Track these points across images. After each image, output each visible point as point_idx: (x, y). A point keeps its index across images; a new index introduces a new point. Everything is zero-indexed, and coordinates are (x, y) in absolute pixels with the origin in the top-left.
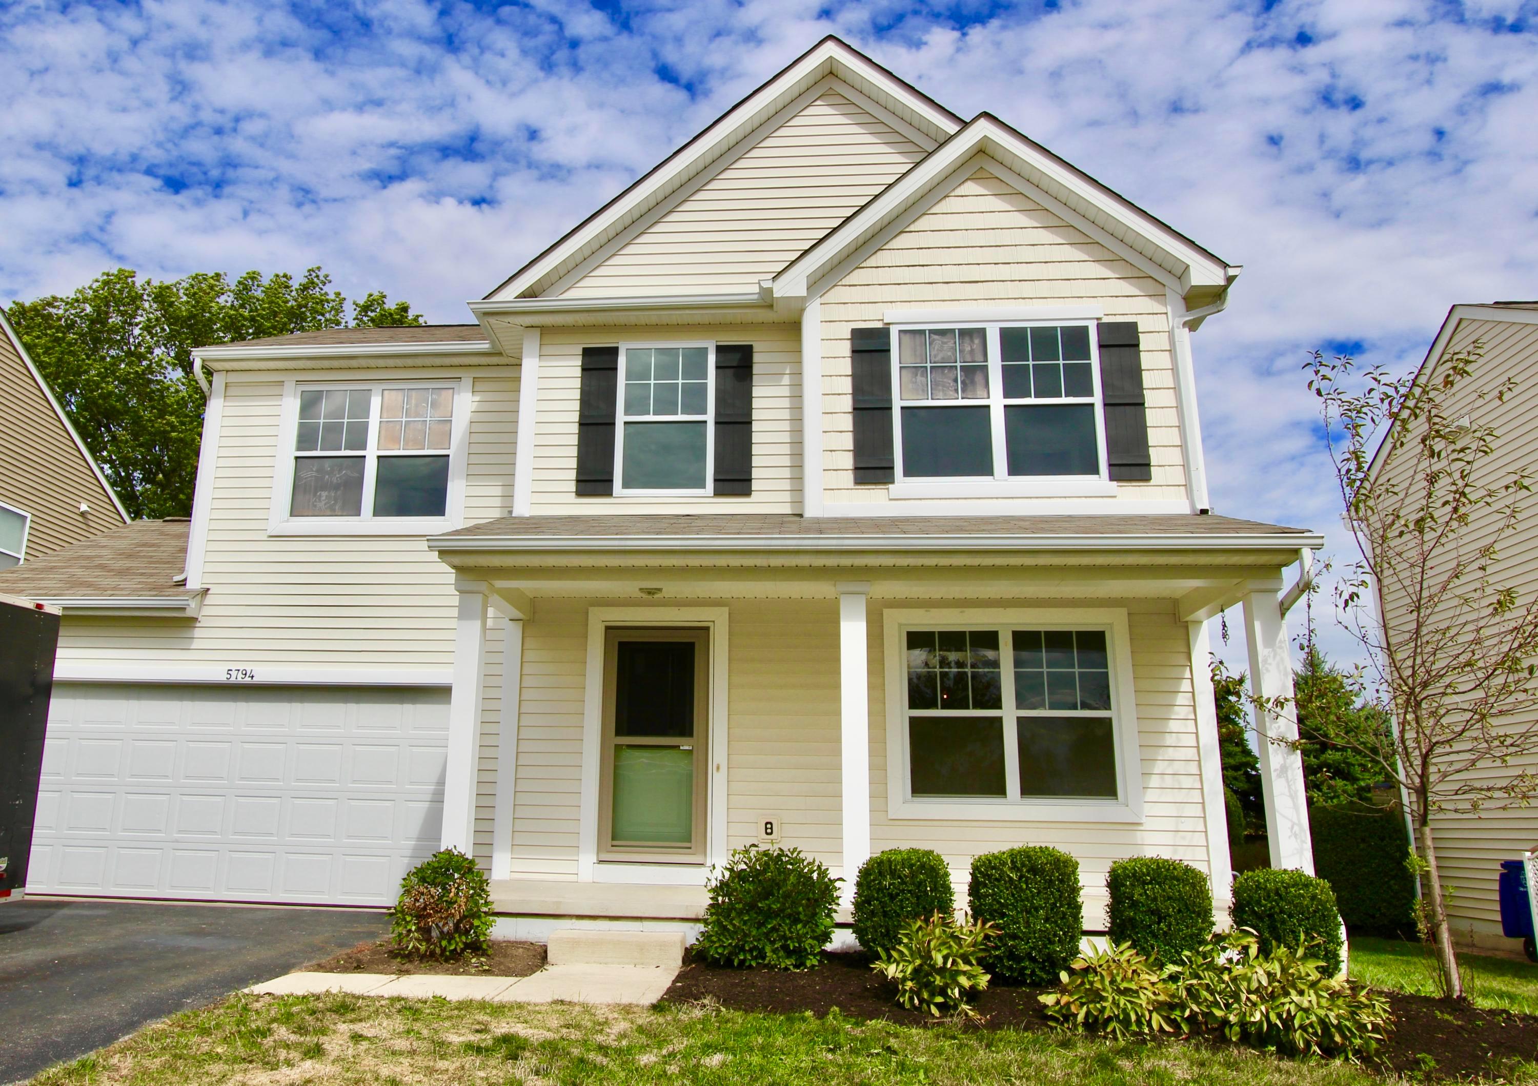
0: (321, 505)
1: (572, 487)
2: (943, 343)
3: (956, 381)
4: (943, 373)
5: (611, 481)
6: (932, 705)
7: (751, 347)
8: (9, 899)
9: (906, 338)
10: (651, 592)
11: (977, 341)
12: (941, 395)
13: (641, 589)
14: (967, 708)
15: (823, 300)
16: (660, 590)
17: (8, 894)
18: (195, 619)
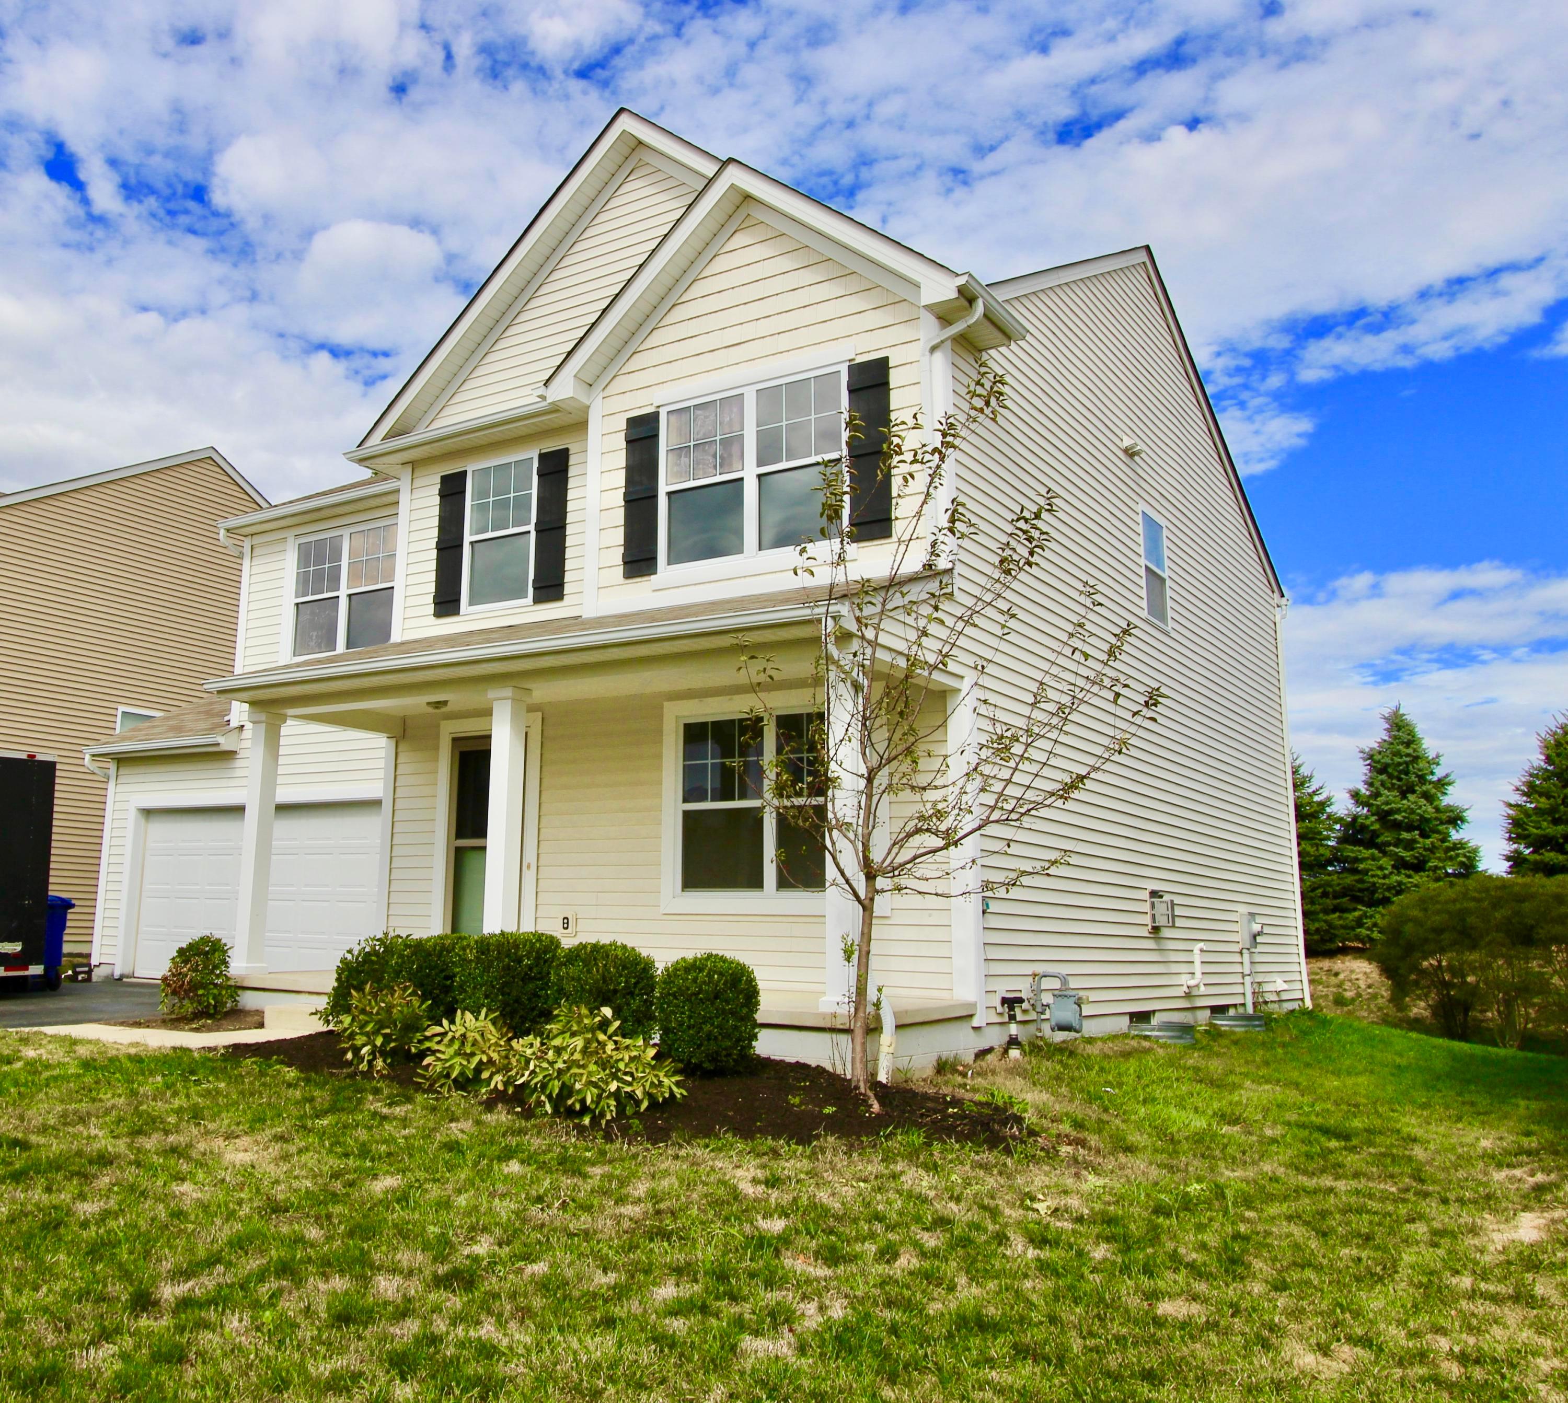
0: (312, 644)
1: (431, 609)
2: (706, 417)
3: (715, 456)
4: (704, 451)
5: (458, 601)
6: (703, 798)
7: (567, 450)
8: (26, 973)
9: (673, 418)
10: (438, 705)
11: (735, 410)
12: (701, 474)
13: (428, 704)
14: (733, 799)
15: (606, 393)
16: (445, 703)
17: (27, 969)
18: (234, 752)
